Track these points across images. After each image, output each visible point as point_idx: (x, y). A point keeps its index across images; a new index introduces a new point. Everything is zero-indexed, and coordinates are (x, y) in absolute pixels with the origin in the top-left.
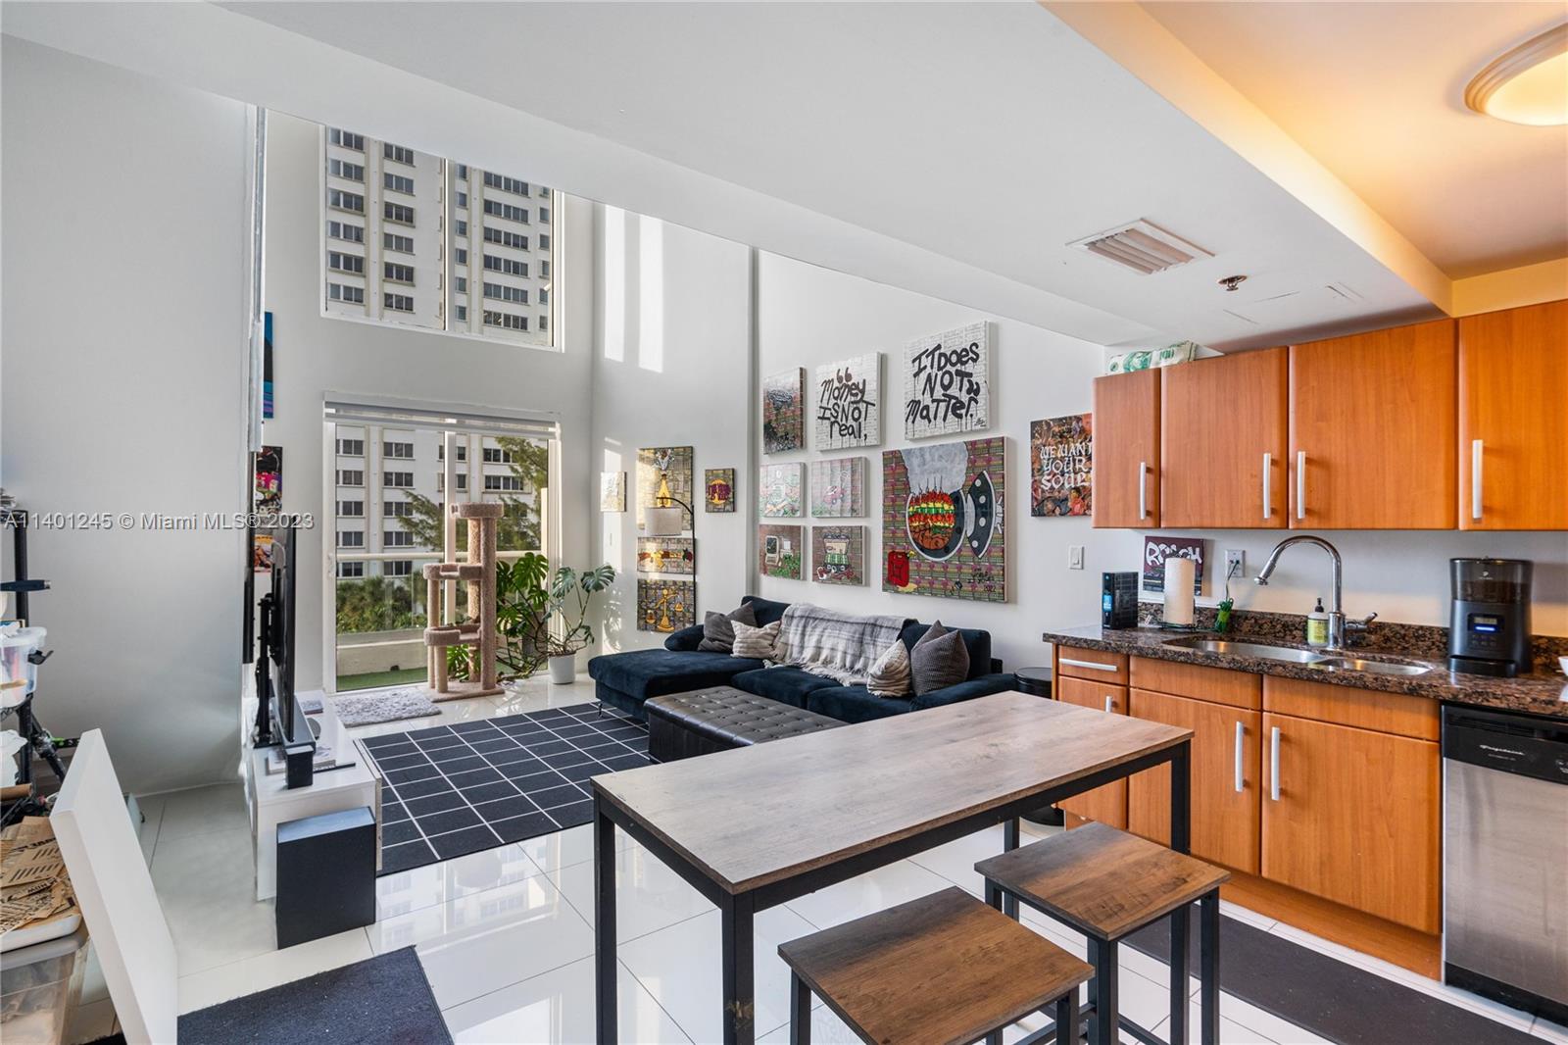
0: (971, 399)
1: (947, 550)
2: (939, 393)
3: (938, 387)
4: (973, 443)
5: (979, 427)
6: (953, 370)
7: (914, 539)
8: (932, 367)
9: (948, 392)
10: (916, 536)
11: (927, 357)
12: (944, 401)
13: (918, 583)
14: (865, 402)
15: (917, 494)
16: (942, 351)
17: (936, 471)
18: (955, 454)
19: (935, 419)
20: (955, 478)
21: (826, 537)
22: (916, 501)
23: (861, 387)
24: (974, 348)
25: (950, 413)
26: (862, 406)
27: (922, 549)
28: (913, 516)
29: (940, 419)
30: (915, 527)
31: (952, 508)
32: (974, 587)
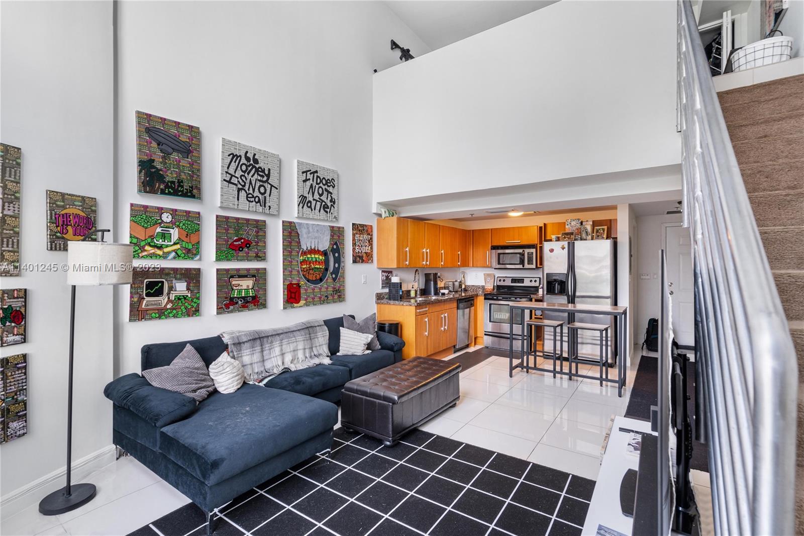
0: (332, 205)
1: (321, 280)
2: (317, 196)
3: (316, 193)
4: (333, 227)
5: (335, 220)
6: (324, 187)
7: (303, 275)
8: (313, 181)
9: (321, 198)
10: (305, 273)
11: (311, 174)
12: (320, 202)
13: (306, 299)
14: (270, 184)
15: (305, 249)
16: (318, 175)
17: (316, 238)
18: (325, 231)
19: (315, 209)
20: (324, 244)
21: (232, 277)
22: (304, 253)
23: (267, 172)
24: (333, 181)
25: (322, 209)
26: (268, 187)
27: (308, 281)
28: (302, 263)
29: (317, 211)
30: (304, 268)
31: (324, 258)
32: (333, 297)
